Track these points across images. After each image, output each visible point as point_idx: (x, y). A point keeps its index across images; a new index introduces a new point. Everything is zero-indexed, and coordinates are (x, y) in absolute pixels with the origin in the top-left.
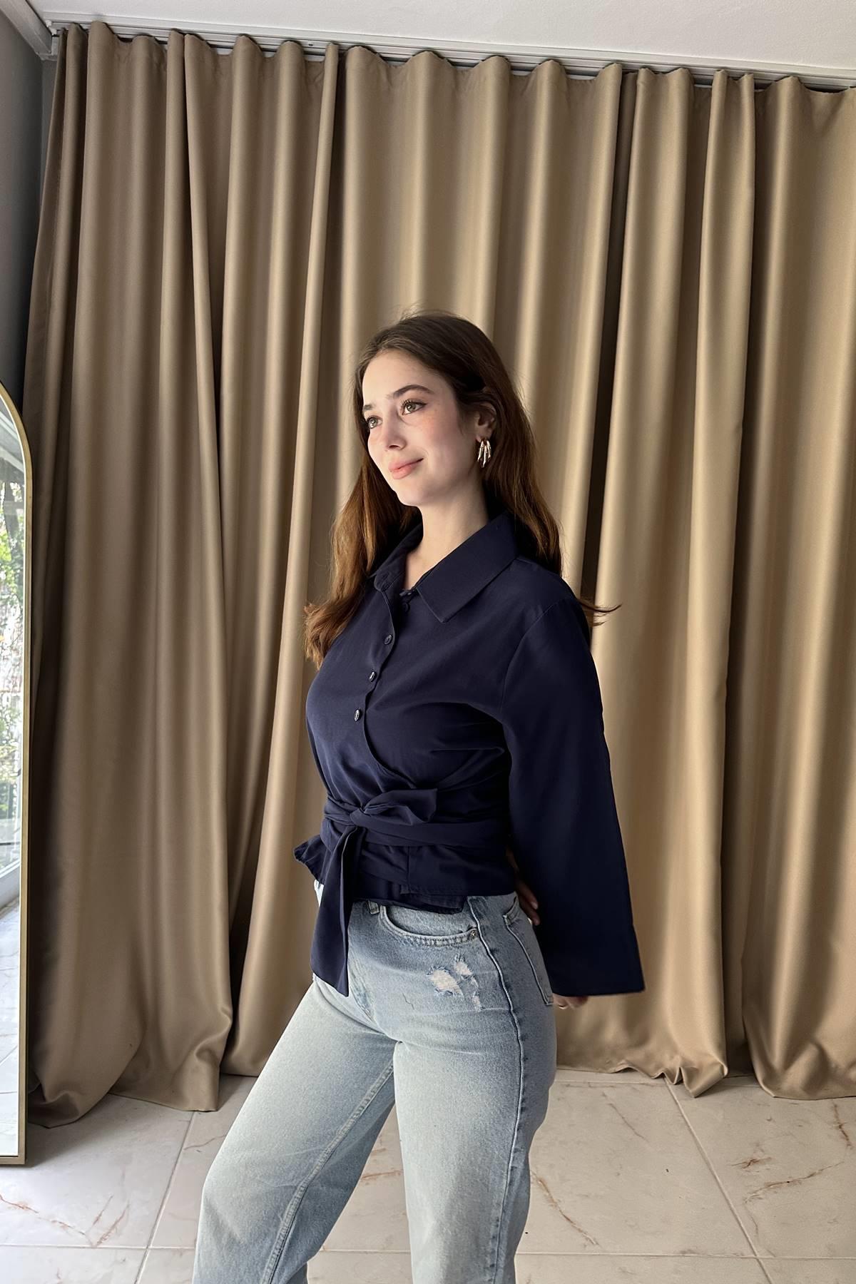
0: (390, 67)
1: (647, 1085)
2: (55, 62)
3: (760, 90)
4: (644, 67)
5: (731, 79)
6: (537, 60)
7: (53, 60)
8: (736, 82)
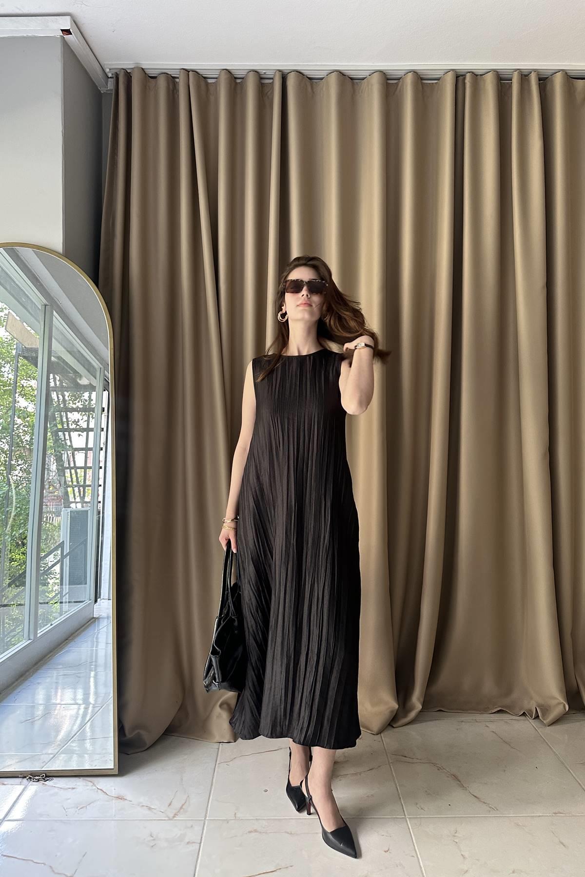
0: (313, 83)
1: (515, 720)
2: (112, 93)
3: (541, 82)
4: (469, 72)
5: (523, 75)
6: (402, 73)
7: (110, 92)
8: (527, 77)
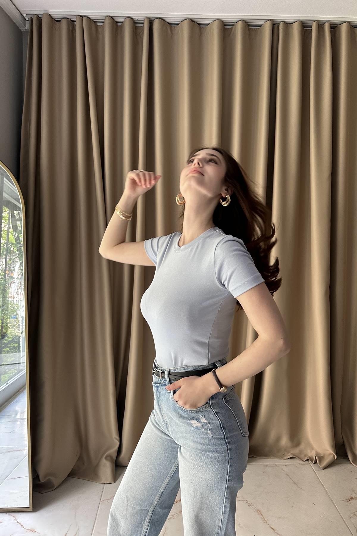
0: (172, 27)
1: (301, 464)
3: (332, 29)
4: (282, 22)
5: (320, 25)
6: (235, 21)
7: (27, 31)
8: (322, 26)
